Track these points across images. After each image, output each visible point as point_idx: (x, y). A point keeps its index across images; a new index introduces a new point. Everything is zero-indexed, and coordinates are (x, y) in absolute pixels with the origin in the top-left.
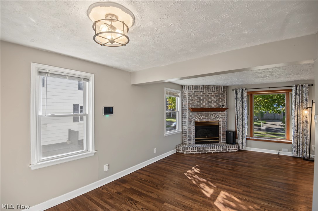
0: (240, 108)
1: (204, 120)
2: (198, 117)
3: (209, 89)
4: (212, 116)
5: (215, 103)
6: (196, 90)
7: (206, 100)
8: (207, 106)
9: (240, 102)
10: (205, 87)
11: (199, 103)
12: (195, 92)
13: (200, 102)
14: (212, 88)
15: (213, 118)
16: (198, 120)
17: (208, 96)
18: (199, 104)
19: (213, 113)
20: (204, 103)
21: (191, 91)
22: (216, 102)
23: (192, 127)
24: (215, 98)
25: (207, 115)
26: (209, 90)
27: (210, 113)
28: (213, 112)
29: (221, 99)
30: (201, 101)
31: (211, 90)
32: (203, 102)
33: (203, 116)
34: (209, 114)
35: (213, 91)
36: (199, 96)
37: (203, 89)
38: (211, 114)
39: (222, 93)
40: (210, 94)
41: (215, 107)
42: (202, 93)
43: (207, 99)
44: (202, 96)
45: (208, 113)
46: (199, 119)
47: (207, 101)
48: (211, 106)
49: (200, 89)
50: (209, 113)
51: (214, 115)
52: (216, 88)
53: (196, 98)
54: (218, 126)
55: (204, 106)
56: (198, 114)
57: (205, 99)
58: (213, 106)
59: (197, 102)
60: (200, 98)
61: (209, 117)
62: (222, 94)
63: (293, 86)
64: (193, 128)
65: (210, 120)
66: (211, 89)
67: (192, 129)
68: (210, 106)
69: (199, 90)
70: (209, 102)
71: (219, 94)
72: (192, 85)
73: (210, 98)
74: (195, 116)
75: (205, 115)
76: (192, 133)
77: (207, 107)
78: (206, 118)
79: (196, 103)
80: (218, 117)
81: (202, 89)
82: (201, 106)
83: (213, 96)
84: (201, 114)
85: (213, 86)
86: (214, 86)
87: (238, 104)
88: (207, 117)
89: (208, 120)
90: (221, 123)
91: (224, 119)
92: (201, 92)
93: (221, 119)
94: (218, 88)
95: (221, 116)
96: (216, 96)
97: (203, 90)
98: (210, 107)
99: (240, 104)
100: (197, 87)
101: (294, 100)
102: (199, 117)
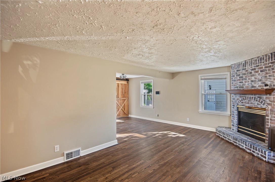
1: (247, 105)
2: (241, 101)
3: (252, 63)
4: (257, 101)
6: (238, 68)
7: (249, 79)
8: (250, 86)
10: (247, 62)
11: (241, 84)
12: (237, 71)
13: (242, 82)
14: (256, 60)
15: (257, 104)
17: (251, 73)
19: (258, 97)
20: (247, 83)
21: (234, 71)
22: (260, 80)
24: (259, 74)
25: (250, 99)
26: (252, 65)
28: (257, 96)
30: (244, 81)
31: (254, 65)
33: (246, 99)
34: (252, 97)
36: (241, 76)
37: (245, 65)
38: (255, 98)
40: (253, 69)
43: (250, 77)
44: (245, 74)
46: (241, 103)
47: (250, 81)
48: (255, 87)
50: (253, 96)
51: (258, 99)
52: (261, 60)
53: (238, 78)
54: (265, 116)
55: (247, 87)
56: (240, 97)
57: (247, 78)
58: (258, 85)
59: (240, 82)
60: (242, 77)
61: (253, 101)
64: (236, 113)
65: (253, 106)
66: (254, 63)
67: (235, 114)
68: (253, 87)
70: (252, 81)
71: (266, 67)
72: (235, 64)
73: (253, 75)
74: (238, 99)
76: (235, 118)
77: (250, 88)
78: (248, 103)
80: (264, 103)
81: (244, 65)
82: (243, 87)
83: (257, 72)
84: (243, 97)
86: (258, 58)
88: (250, 101)
89: (251, 106)
90: (269, 113)
91: (273, 107)
92: (243, 69)
93: (269, 107)
94: (264, 59)
95: (268, 101)
96: (261, 72)
97: (246, 67)
100: (239, 65)
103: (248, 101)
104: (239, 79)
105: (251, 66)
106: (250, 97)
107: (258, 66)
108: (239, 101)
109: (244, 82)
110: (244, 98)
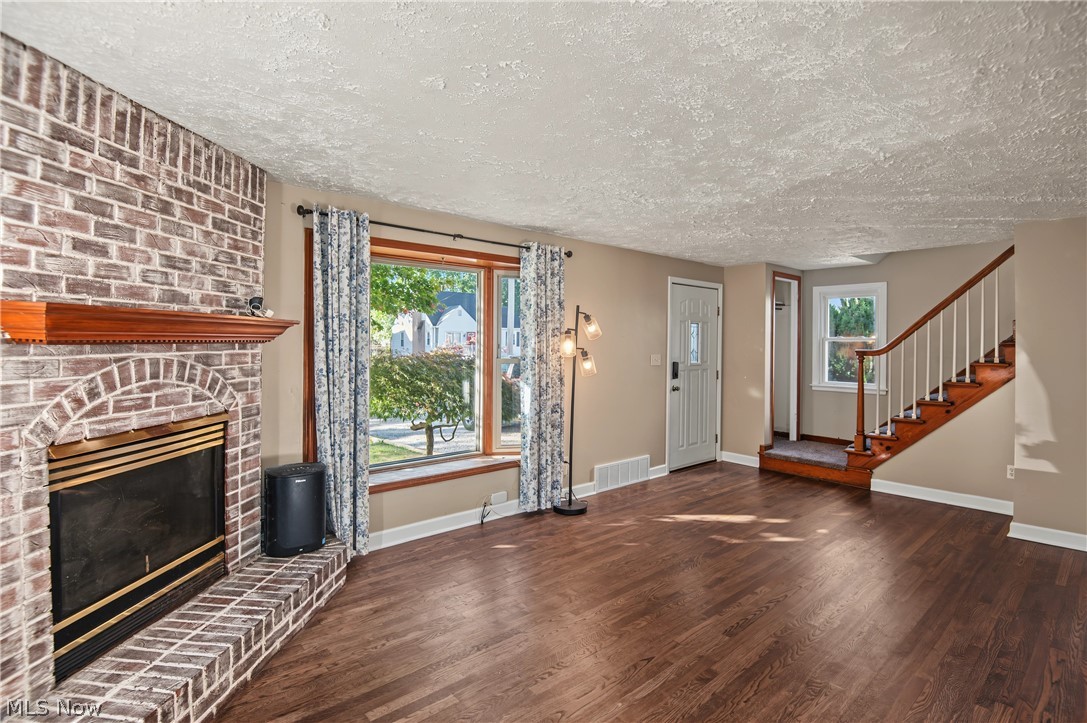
0: (346, 325)
1: (134, 421)
2: (78, 403)
3: (175, 151)
4: (191, 380)
5: (209, 280)
6: (73, 121)
7: (152, 242)
8: (156, 292)
9: (346, 290)
10: (149, 126)
11: (91, 262)
12: (59, 134)
13: (103, 251)
14: (197, 153)
15: (196, 398)
16: (81, 429)
18: (91, 270)
19: (198, 358)
20: (136, 267)
21: (21, 118)
22: (212, 270)
23: (21, 517)
24: (207, 234)
25: (155, 375)
26: (174, 163)
27: (173, 354)
28: (195, 351)
29: (239, 255)
30: (113, 246)
31: (186, 169)
32: (126, 255)
33: (125, 381)
34: (168, 364)
35: (201, 180)
36: (92, 189)
37: (135, 135)
38: (182, 365)
39: (247, 211)
40: (179, 193)
41: (207, 310)
42: (118, 166)
43: (159, 232)
44: (124, 197)
45: (162, 355)
46: (87, 415)
47: (155, 254)
48: (185, 300)
49: (105, 120)
50: (167, 355)
51: (200, 367)
52: (219, 168)
53: (67, 204)
54: (224, 447)
55: (133, 292)
56: (79, 368)
57: (141, 234)
58: (197, 297)
59: (79, 245)
60: (100, 209)
61: (172, 385)
62: (246, 220)
63: (528, 249)
65: (174, 417)
66: (186, 160)
68: (175, 297)
69: (97, 126)
70: (170, 262)
71: (234, 215)
72: (36, 55)
73: (179, 230)
74: (55, 390)
75: (141, 378)
77: (154, 300)
78: (144, 404)
79: (66, 250)
80: (224, 386)
81: (121, 127)
82: (105, 290)
83: (198, 218)
84: (104, 363)
85: (201, 145)
86: (208, 144)
87: (333, 300)
88: (157, 387)
89: (162, 420)
90: (236, 428)
91: (251, 399)
92: (118, 155)
93: (240, 398)
94: (228, 172)
95: (236, 373)
96: (215, 224)
97: (135, 147)
98: (175, 307)
99: (345, 299)
100: (82, 98)
102: (93, 394)
103: (145, 389)
104: (69, 216)
105: (166, 166)
106: (155, 363)
107: (205, 189)
108: (68, 406)
109: (113, 250)
110: (108, 377)
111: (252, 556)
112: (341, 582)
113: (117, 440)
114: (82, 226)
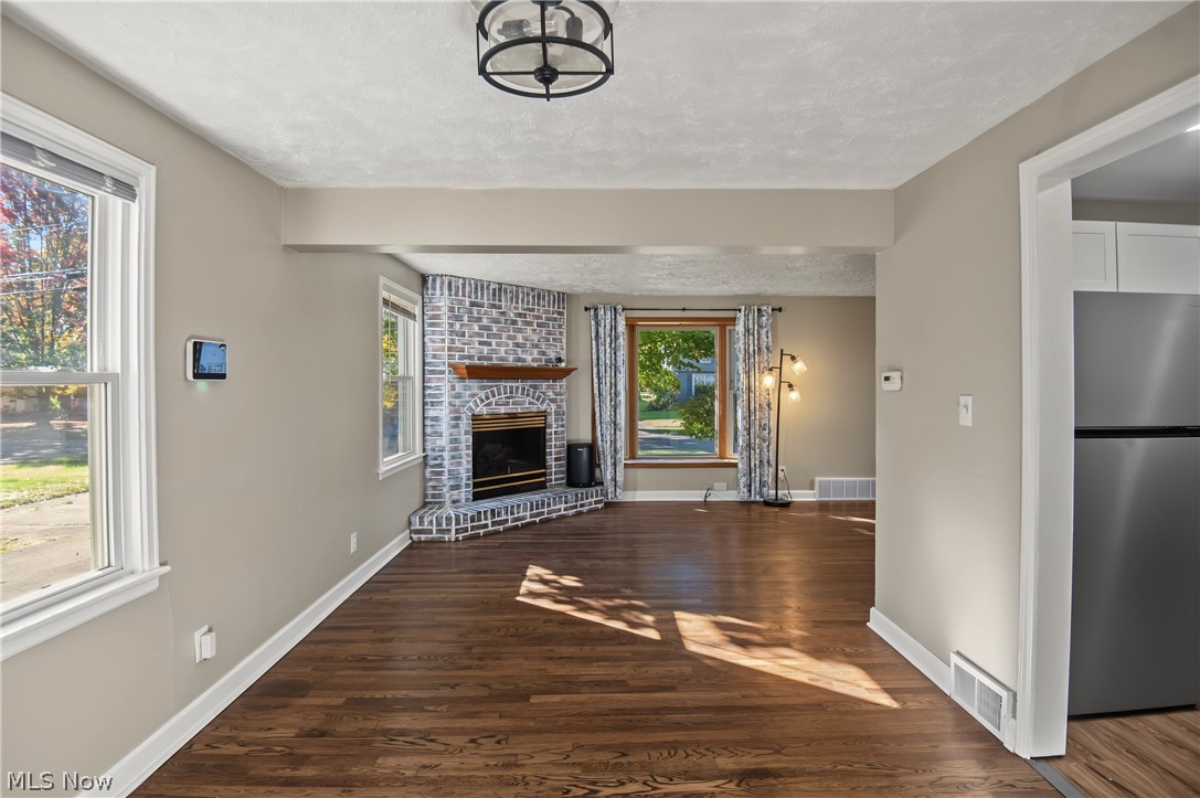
0: (608, 370)
1: (503, 410)
2: (482, 401)
3: (517, 297)
4: (528, 395)
5: (535, 351)
6: (477, 298)
7: (509, 337)
8: (511, 358)
9: (608, 350)
10: (506, 290)
11: (486, 349)
12: (473, 304)
13: (489, 344)
14: (528, 295)
15: (530, 403)
16: (482, 410)
17: (514, 322)
18: (486, 352)
19: (531, 386)
20: (503, 349)
21: (461, 302)
22: (537, 346)
23: (463, 438)
24: (534, 330)
25: (512, 392)
26: (517, 303)
27: (520, 384)
28: (530, 383)
29: (551, 337)
30: (494, 342)
31: (523, 303)
32: (498, 344)
33: (499, 394)
34: (517, 388)
35: (530, 306)
36: (485, 322)
37: (500, 296)
38: (523, 389)
39: (555, 316)
40: (520, 315)
41: (535, 365)
42: (494, 310)
43: (512, 333)
44: (496, 321)
45: (514, 385)
46: (485, 405)
47: (510, 342)
48: (524, 360)
49: (488, 294)
50: (517, 384)
51: (532, 390)
52: (539, 299)
53: (476, 329)
54: (545, 428)
55: (502, 359)
56: (482, 388)
57: (504, 335)
58: (530, 359)
59: (481, 343)
60: (488, 328)
61: (519, 397)
62: (555, 320)
63: (740, 310)
64: (467, 441)
65: (519, 411)
66: (523, 300)
67: (463, 446)
68: (519, 360)
69: (485, 298)
70: (517, 345)
71: (547, 319)
72: (464, 279)
73: (520, 331)
74: (473, 395)
75: (505, 393)
76: (464, 461)
77: (511, 361)
78: (507, 404)
79: (477, 345)
80: (544, 400)
81: (494, 295)
82: (491, 359)
83: (530, 324)
84: (492, 387)
85: (529, 291)
86: (533, 289)
87: (602, 355)
88: (512, 397)
89: (515, 411)
90: (552, 419)
91: (559, 407)
92: (494, 306)
93: (553, 406)
94: (544, 299)
95: (551, 394)
96: (538, 325)
97: (500, 301)
98: (520, 364)
99: (608, 355)
100: (479, 288)
101: (742, 347)
102: (487, 398)
103: (506, 398)
104: (478, 333)
105: (514, 304)
106: (511, 387)
107: (533, 310)
108: (478, 401)
109: (494, 344)
110: (492, 392)
111: (561, 484)
112: (600, 506)
113: (495, 417)
114: (481, 335)
